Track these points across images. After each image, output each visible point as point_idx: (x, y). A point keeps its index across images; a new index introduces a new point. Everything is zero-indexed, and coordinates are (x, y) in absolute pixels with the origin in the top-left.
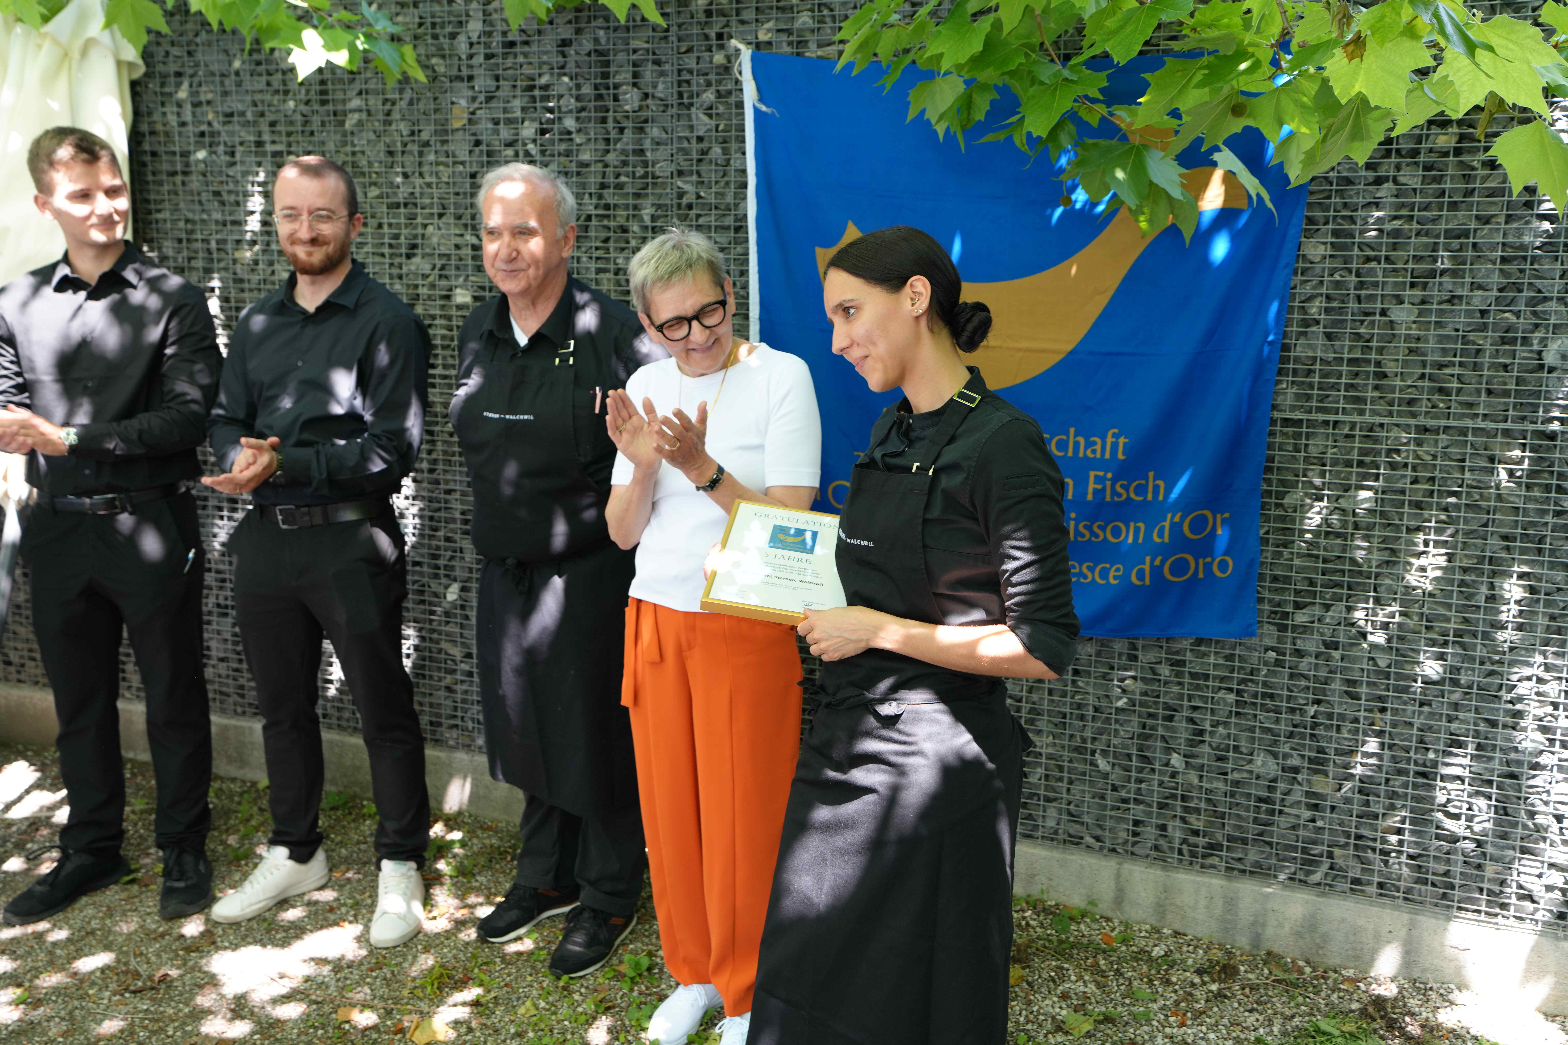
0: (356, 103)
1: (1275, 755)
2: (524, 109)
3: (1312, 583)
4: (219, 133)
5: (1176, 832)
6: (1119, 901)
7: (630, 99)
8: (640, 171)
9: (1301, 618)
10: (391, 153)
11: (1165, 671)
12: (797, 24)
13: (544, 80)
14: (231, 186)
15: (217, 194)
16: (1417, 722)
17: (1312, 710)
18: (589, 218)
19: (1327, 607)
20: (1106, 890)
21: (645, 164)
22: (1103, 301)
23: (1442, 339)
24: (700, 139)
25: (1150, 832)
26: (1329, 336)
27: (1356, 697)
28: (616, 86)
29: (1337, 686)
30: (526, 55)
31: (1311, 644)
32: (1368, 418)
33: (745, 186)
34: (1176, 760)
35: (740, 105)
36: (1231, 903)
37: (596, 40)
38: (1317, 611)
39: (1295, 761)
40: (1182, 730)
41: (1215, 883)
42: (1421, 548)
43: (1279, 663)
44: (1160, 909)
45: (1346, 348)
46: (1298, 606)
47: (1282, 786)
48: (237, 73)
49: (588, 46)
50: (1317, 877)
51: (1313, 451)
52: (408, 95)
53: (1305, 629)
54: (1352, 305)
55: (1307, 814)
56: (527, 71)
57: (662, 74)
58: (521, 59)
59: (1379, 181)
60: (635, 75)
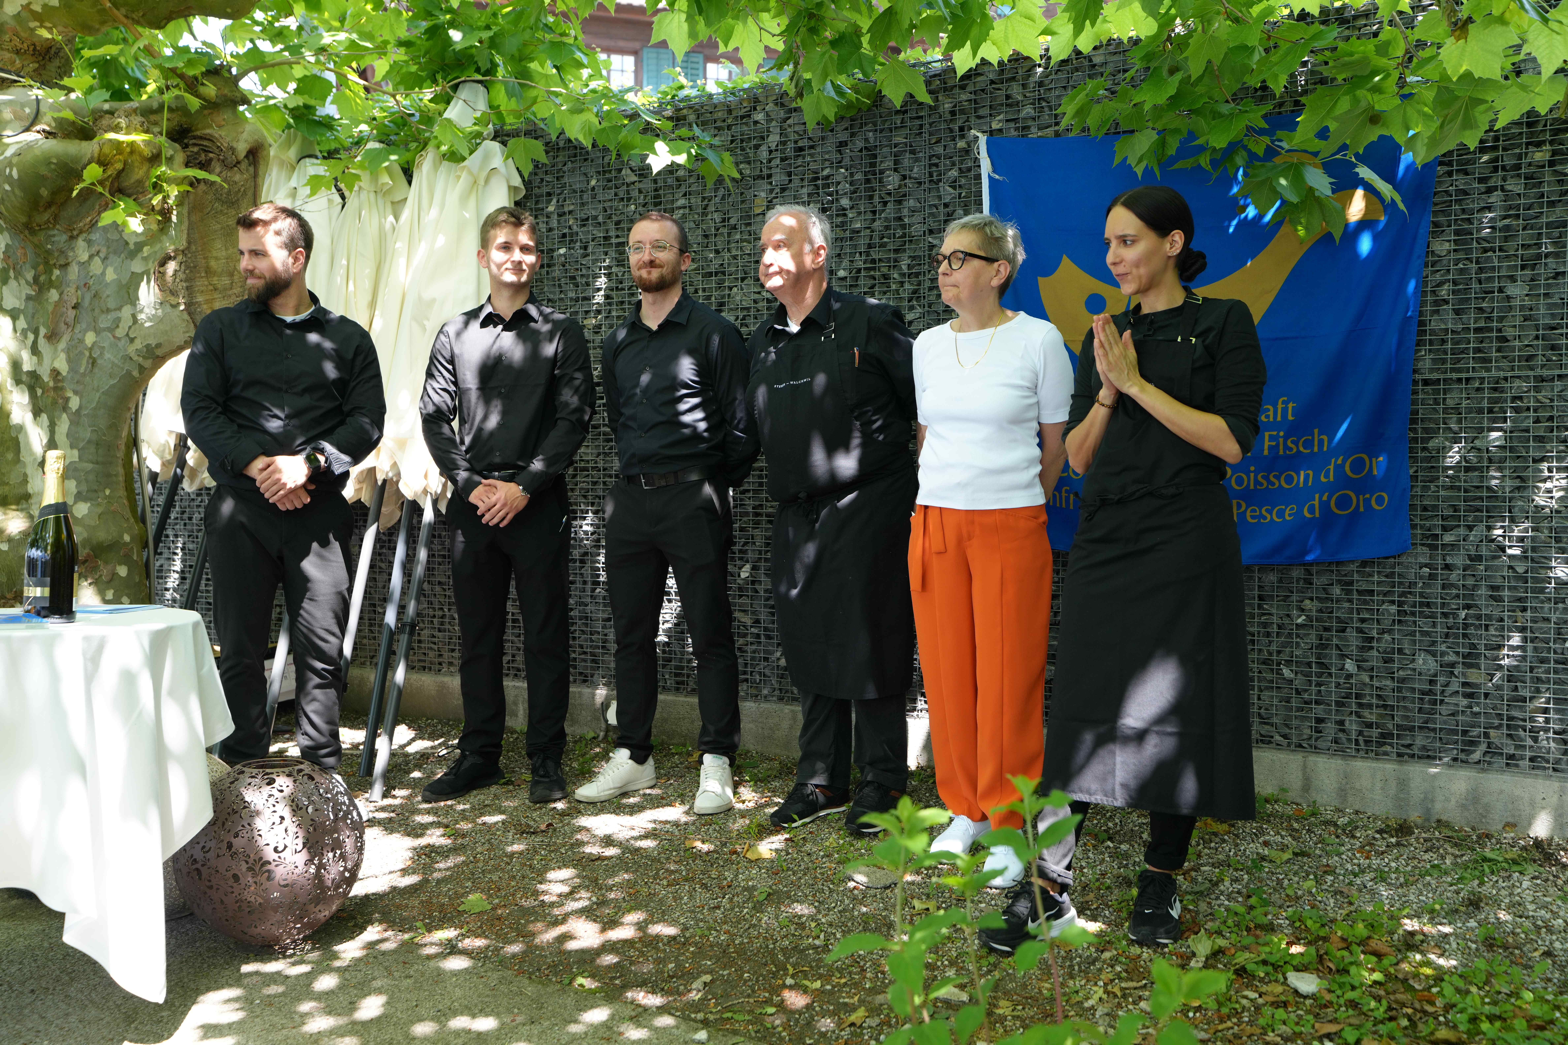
0: (681, 202)
1: (1434, 654)
2: (809, 195)
3: (1456, 509)
4: (577, 234)
5: (1353, 726)
6: (1307, 787)
7: (892, 181)
8: (899, 232)
9: (1448, 538)
10: (706, 236)
11: (1337, 591)
12: (1022, 115)
13: (825, 173)
14: (584, 272)
15: (573, 278)
16: (1554, 617)
17: (1463, 614)
18: (859, 271)
19: (1470, 528)
20: (1295, 780)
21: (903, 227)
23: (1550, 306)
24: (946, 205)
25: (1330, 728)
26: (1457, 312)
27: (1499, 599)
28: (882, 172)
29: (1483, 591)
30: (812, 155)
31: (1459, 560)
32: (1494, 373)
34: (1350, 666)
35: (978, 177)
36: (1403, 784)
37: (867, 140)
38: (1462, 531)
39: (1452, 658)
40: (1353, 639)
41: (1389, 768)
42: (1546, 474)
43: (1432, 577)
44: (1342, 793)
45: (1471, 319)
46: (1445, 529)
47: (1441, 679)
48: (593, 189)
49: (860, 144)
50: (1477, 756)
51: (1450, 403)
52: (721, 192)
53: (1453, 546)
54: (1475, 285)
55: (1464, 702)
56: (813, 166)
57: (917, 160)
58: (808, 159)
59: (1490, 191)
60: (896, 162)
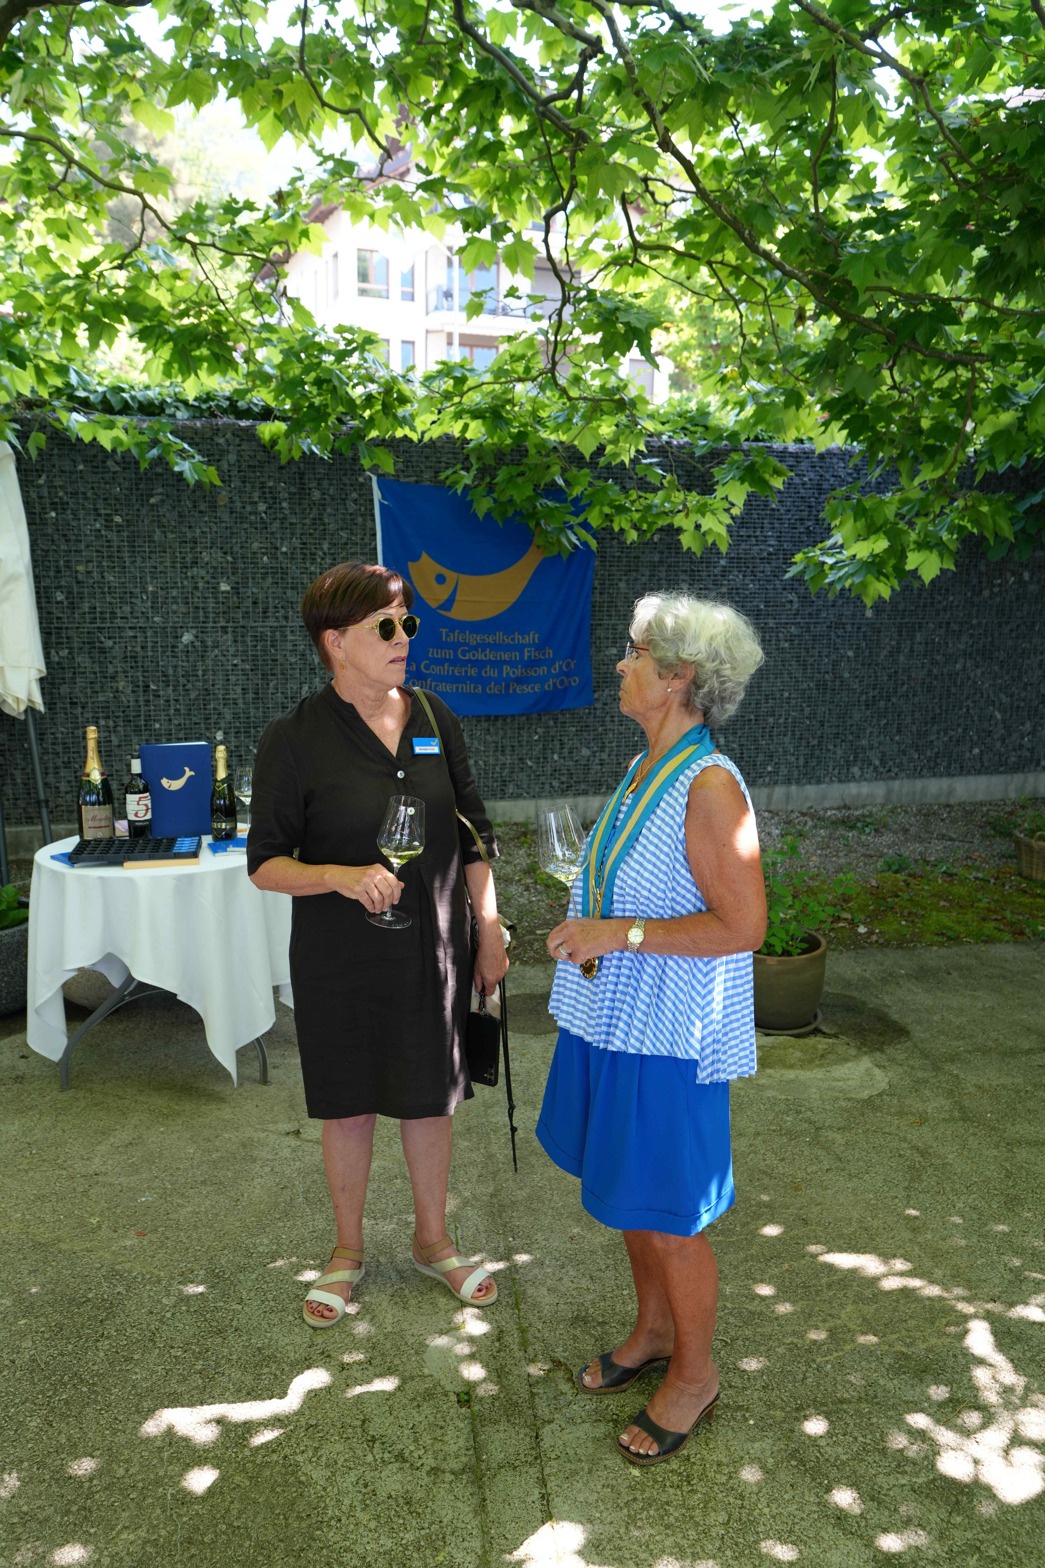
1: (589, 748)
4: (67, 503)
5: (556, 784)
8: (321, 528)
21: (324, 524)
22: (525, 582)
24: (351, 514)
33: (375, 535)
35: (372, 500)
40: (558, 744)
41: (571, 800)
43: (590, 713)
47: (592, 759)
55: (600, 767)
56: (262, 479)
